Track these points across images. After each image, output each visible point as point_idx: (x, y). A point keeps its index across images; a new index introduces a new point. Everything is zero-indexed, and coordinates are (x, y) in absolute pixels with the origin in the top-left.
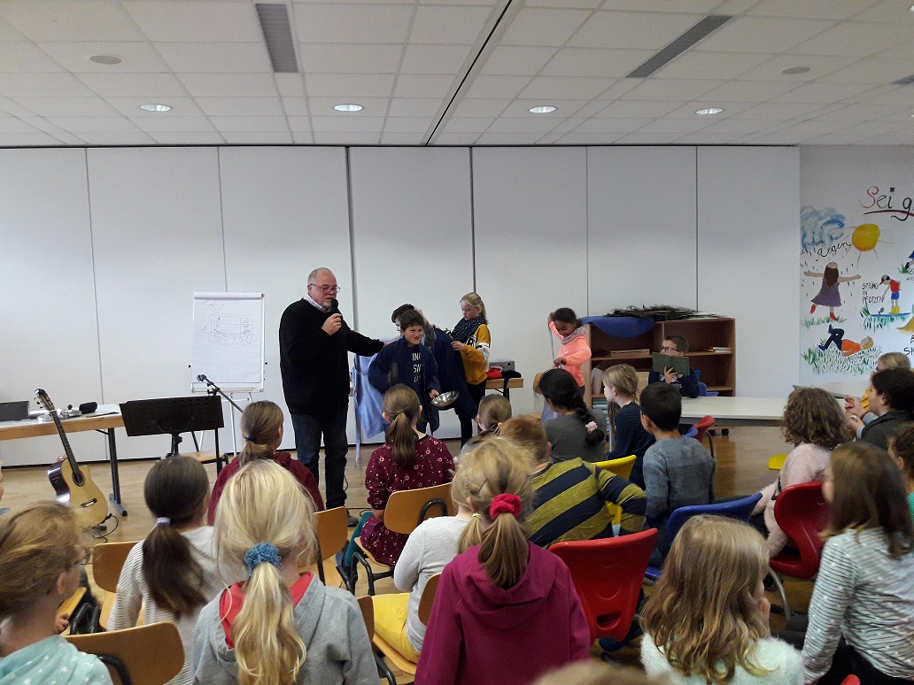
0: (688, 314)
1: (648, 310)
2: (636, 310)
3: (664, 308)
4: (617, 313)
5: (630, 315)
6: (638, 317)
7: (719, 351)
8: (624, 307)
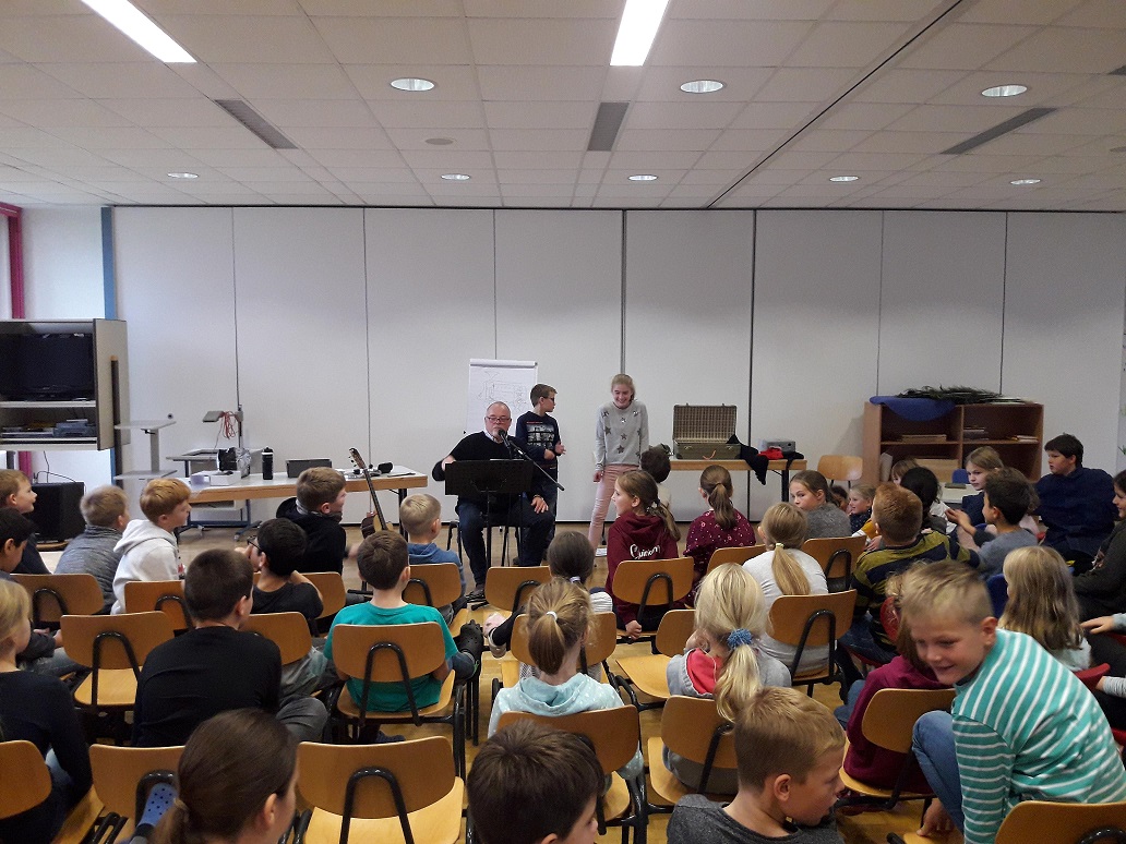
0: (991, 397)
1: (946, 392)
2: (933, 391)
3: (964, 390)
4: (911, 393)
5: (928, 397)
6: (935, 398)
7: (1024, 440)
8: (919, 387)
